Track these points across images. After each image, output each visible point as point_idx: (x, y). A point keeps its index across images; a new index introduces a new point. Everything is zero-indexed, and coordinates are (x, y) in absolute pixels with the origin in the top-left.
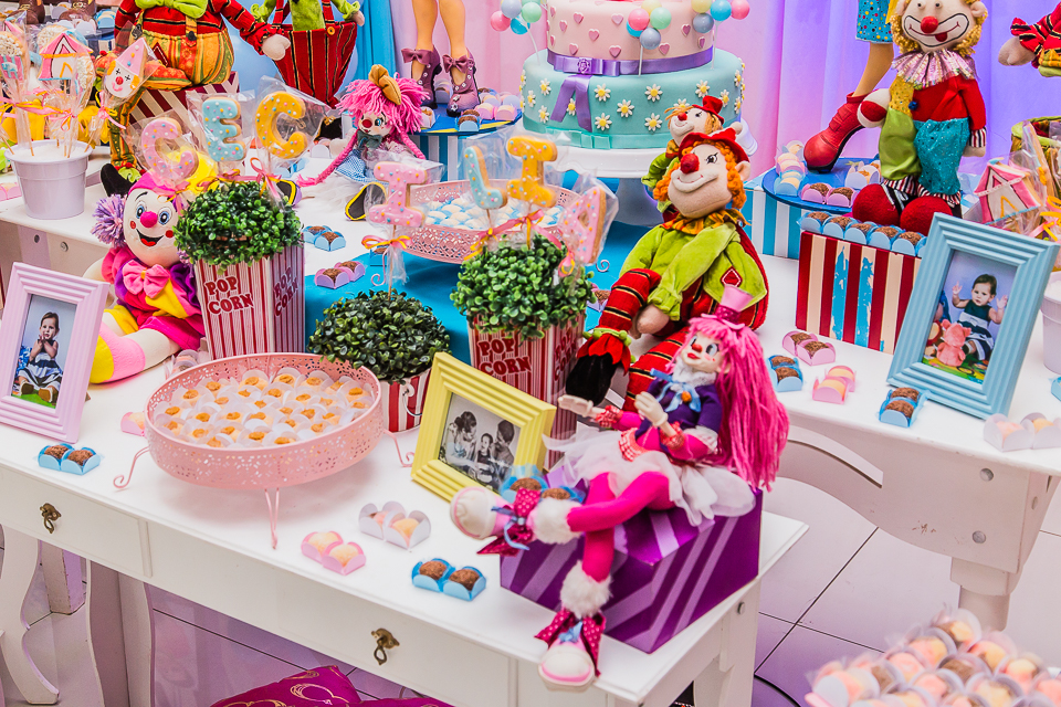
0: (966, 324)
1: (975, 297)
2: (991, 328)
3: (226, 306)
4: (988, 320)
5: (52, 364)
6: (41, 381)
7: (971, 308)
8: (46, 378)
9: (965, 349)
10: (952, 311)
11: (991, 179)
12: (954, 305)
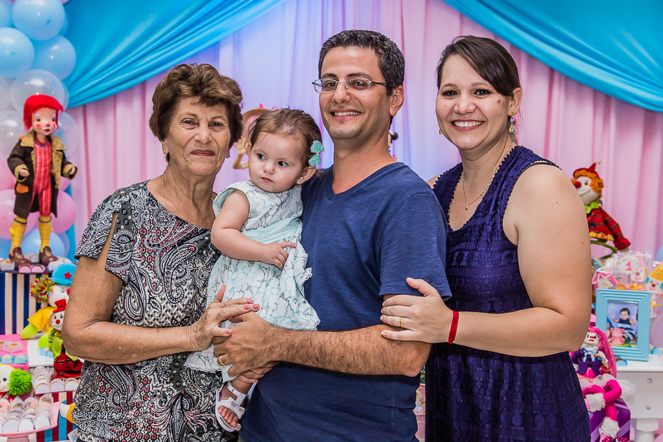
0: (621, 328)
1: (622, 317)
2: (632, 327)
4: (630, 324)
7: (621, 321)
9: (624, 337)
10: (613, 324)
11: (599, 277)
12: (614, 321)
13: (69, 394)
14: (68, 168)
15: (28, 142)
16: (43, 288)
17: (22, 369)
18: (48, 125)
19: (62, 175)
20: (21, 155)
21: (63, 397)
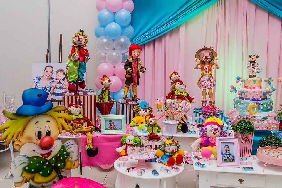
3: (245, 141)
5: (230, 154)
6: (228, 158)
8: (229, 157)
13: (156, 146)
14: (143, 69)
15: (131, 60)
16: (137, 109)
17: (136, 136)
18: (138, 55)
19: (141, 71)
20: (128, 65)
21: (154, 147)
